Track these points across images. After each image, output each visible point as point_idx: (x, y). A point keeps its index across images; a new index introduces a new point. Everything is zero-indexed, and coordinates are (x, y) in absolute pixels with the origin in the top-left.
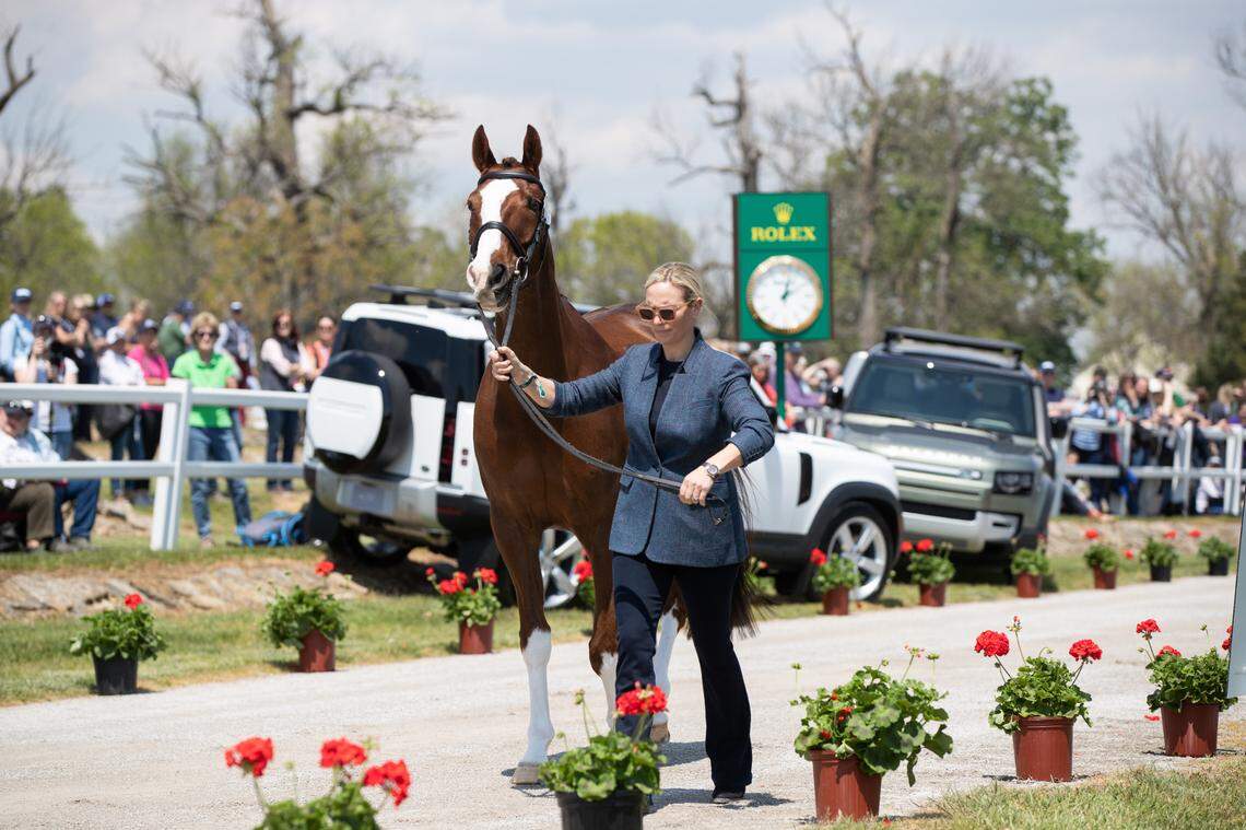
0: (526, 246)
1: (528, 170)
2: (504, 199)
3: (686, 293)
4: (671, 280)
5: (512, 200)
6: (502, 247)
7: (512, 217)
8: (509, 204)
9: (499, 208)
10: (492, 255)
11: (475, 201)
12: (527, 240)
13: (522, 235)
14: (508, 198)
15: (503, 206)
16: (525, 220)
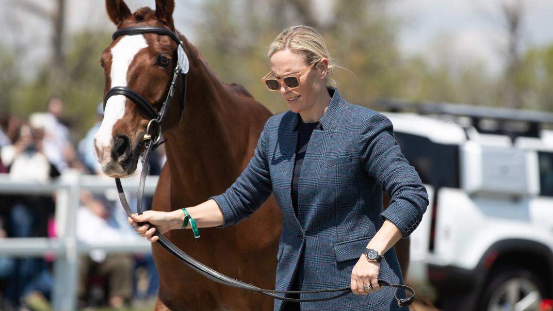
0: (159, 105)
1: (160, 22)
2: (132, 58)
3: (308, 57)
4: (290, 46)
5: (139, 60)
6: (126, 114)
7: (139, 78)
8: (137, 64)
9: (126, 69)
10: (114, 126)
11: (106, 60)
12: (158, 98)
13: (152, 95)
14: (136, 57)
15: (130, 67)
16: (154, 79)
